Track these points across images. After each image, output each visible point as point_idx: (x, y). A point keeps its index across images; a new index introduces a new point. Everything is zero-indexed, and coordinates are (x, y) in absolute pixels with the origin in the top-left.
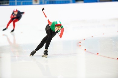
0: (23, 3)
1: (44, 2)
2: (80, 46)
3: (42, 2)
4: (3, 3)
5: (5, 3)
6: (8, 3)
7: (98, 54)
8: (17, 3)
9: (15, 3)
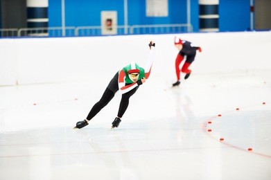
0: (80, 31)
1: (129, 29)
2: (210, 131)
3: (123, 29)
4: (34, 32)
5: (40, 32)
6: (45, 31)
7: (250, 149)
8: (67, 31)
9: (61, 30)
